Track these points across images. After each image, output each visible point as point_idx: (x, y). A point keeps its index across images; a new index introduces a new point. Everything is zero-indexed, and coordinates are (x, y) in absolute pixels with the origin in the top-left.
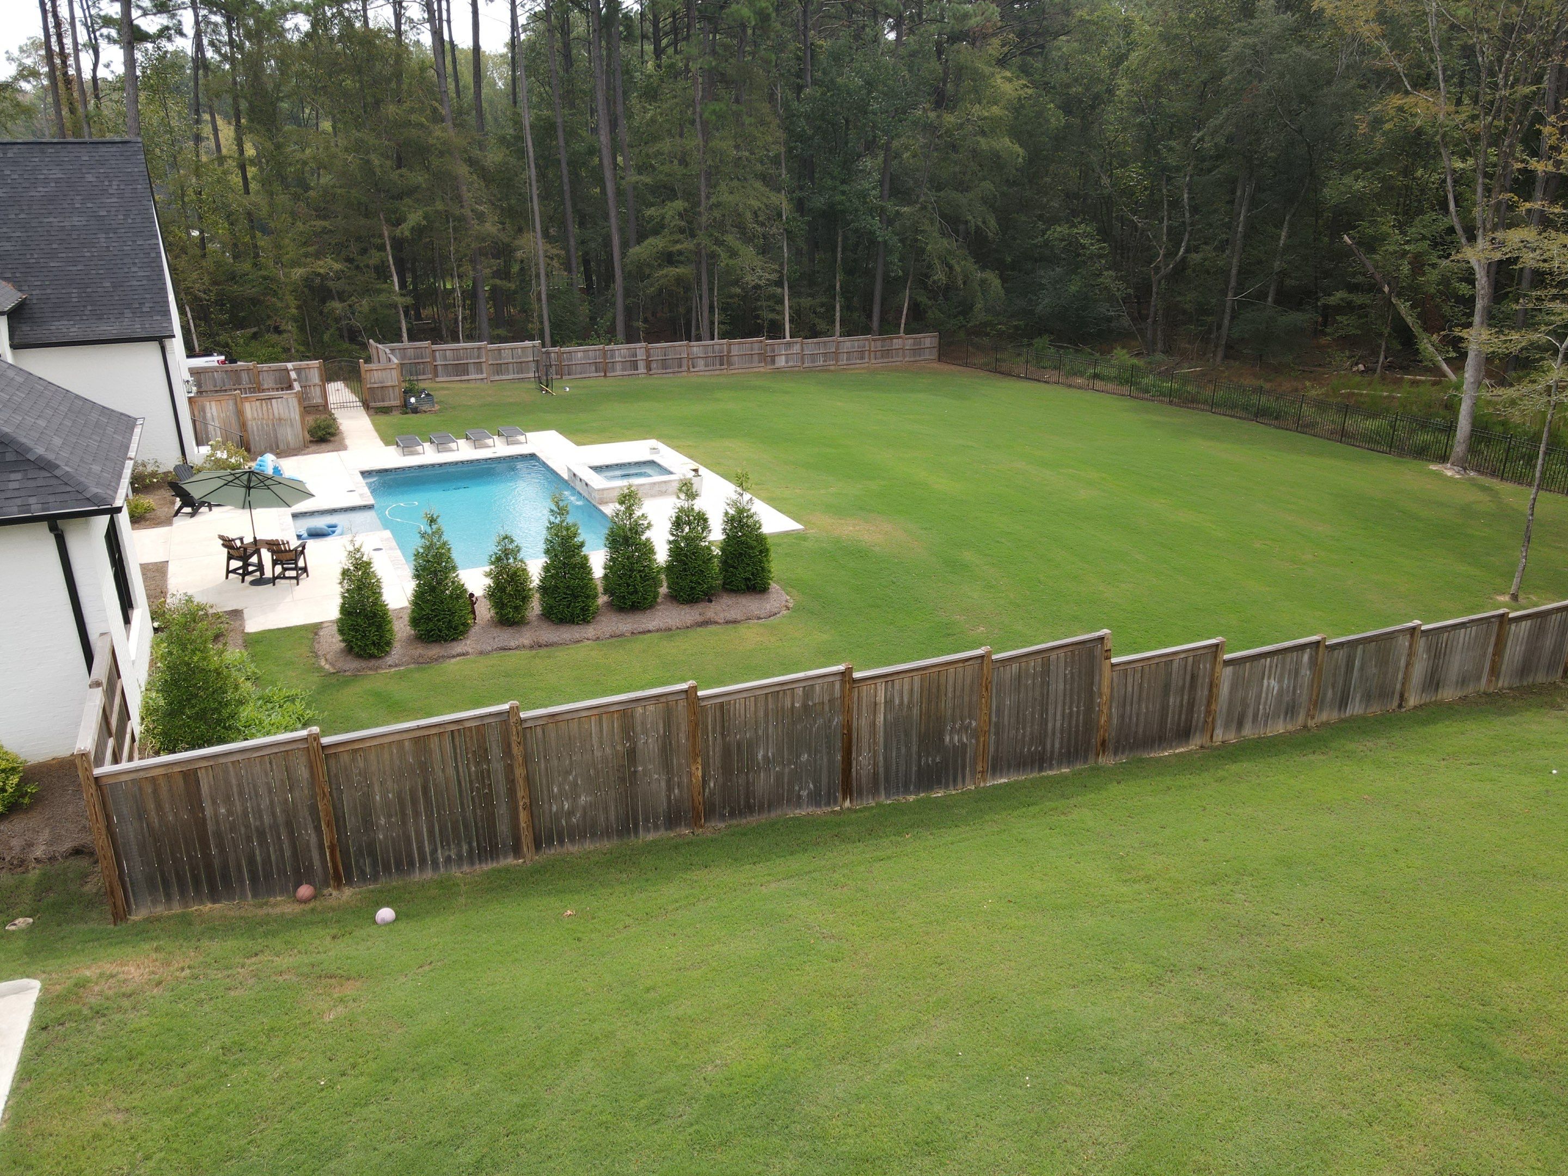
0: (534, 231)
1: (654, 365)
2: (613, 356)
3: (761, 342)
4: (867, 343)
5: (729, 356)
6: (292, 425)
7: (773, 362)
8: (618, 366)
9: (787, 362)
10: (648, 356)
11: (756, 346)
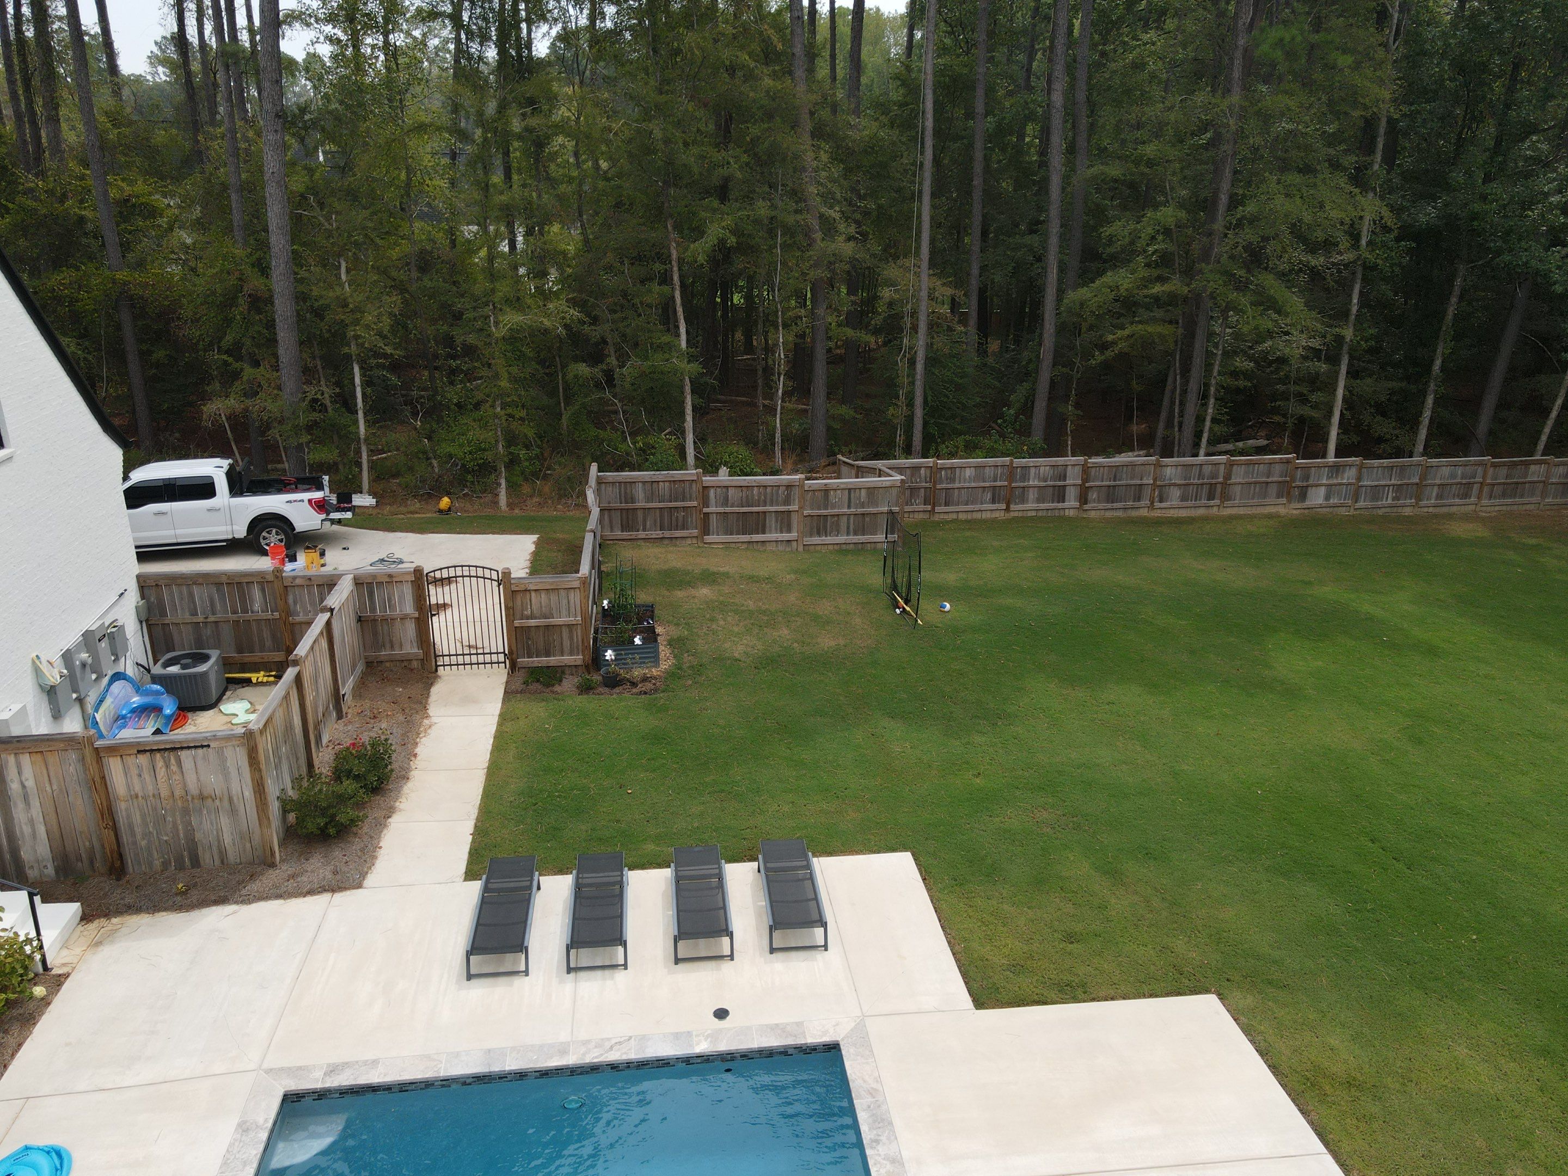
0: (917, 253)
1: (1093, 495)
2: (1024, 478)
3: (1288, 461)
4: (1480, 470)
5: (1225, 485)
6: (233, 811)
7: (1303, 496)
8: (1032, 495)
9: (1327, 498)
10: (1085, 480)
11: (1277, 468)
